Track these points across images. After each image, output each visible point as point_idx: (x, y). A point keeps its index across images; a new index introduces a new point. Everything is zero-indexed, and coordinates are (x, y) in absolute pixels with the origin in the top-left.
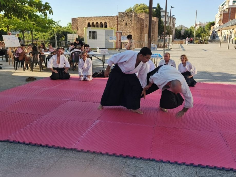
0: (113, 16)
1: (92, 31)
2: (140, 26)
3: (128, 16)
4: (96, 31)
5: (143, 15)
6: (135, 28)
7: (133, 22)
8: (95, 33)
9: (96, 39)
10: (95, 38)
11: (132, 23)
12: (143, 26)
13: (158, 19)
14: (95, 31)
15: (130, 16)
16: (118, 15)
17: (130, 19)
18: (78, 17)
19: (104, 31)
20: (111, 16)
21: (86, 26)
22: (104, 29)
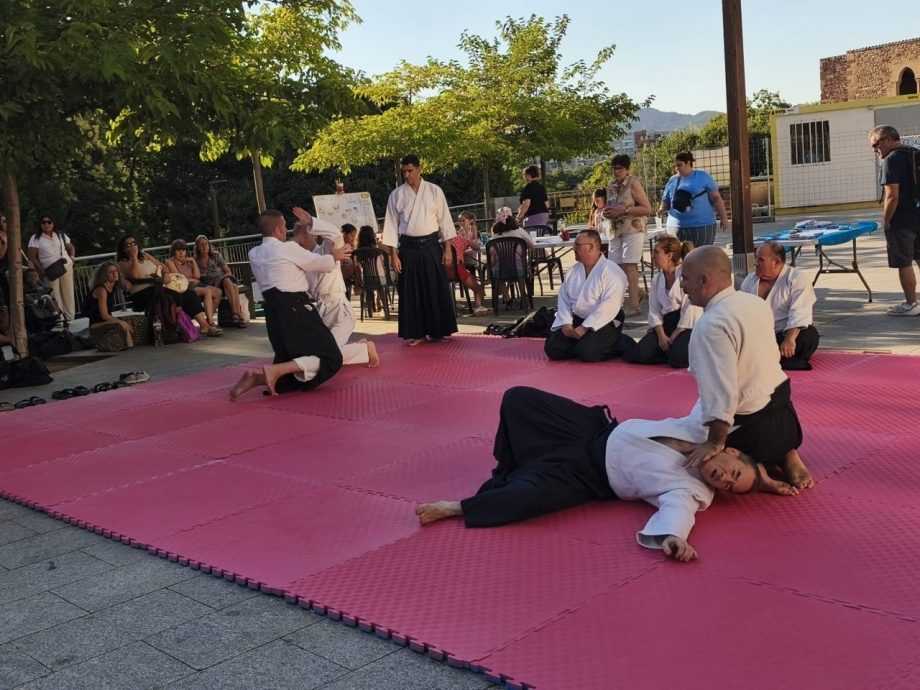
1: (806, 125)
4: (826, 123)
8: (819, 132)
9: (828, 159)
10: (824, 154)
14: (819, 123)
18: (848, 52)
19: (872, 113)
21: (893, 91)
22: (869, 107)
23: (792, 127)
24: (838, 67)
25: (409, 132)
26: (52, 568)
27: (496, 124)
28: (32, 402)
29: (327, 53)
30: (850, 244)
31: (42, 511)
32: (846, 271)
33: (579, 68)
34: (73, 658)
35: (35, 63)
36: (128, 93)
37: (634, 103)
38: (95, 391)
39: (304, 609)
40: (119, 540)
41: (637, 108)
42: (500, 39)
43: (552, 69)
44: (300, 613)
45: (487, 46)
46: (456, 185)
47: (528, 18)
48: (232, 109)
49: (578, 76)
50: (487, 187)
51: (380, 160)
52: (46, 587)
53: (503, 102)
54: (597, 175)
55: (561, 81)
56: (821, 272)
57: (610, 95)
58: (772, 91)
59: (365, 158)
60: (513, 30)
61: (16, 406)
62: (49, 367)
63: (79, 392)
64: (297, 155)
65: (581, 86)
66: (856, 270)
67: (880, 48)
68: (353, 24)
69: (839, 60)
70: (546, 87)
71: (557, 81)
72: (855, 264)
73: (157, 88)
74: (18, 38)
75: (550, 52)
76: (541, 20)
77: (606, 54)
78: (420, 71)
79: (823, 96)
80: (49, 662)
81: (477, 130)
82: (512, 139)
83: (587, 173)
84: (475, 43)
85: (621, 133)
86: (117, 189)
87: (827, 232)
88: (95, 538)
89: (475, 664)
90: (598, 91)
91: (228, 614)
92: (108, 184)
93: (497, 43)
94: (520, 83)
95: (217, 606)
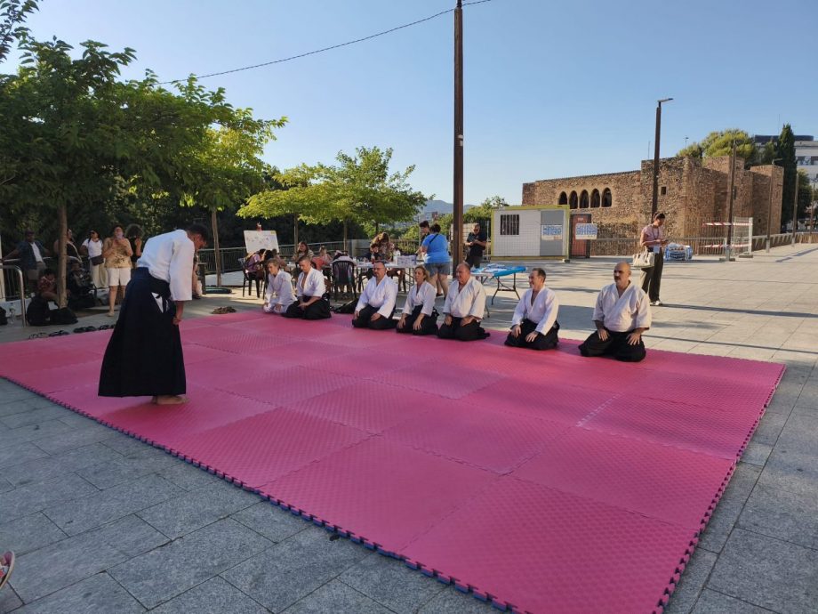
0: (629, 173)
1: (509, 216)
2: (713, 192)
3: (669, 167)
4: (518, 216)
5: (724, 162)
6: (691, 200)
7: (684, 184)
8: (514, 220)
9: (517, 234)
10: (515, 231)
11: (680, 188)
12: (722, 194)
13: (783, 170)
14: (514, 216)
15: (676, 168)
16: (640, 168)
17: (677, 176)
18: (537, 181)
19: (540, 212)
20: (623, 173)
21: (556, 203)
22: (539, 210)
23: (502, 216)
24: (531, 188)
25: (303, 201)
26: (37, 428)
27: (351, 201)
28: (60, 333)
29: (257, 155)
30: (512, 276)
31: (43, 396)
32: (510, 290)
33: (397, 176)
34: (30, 481)
35: (77, 145)
36: (133, 166)
37: (425, 197)
38: (100, 329)
39: (173, 456)
40: (82, 414)
41: (426, 200)
42: (358, 158)
43: (384, 176)
44: (171, 458)
45: (351, 161)
46: (333, 231)
47: (373, 148)
48: (194, 181)
49: (397, 181)
50: (345, 234)
51: (286, 214)
52: (29, 440)
53: (356, 191)
54: (411, 231)
55: (388, 183)
56: (498, 290)
57: (413, 192)
58: (501, 197)
59: (276, 213)
60: (365, 154)
61: (50, 335)
62: (77, 314)
63: (89, 329)
64: (240, 208)
65: (399, 185)
66: (514, 290)
67: (551, 181)
68: (271, 141)
69: (532, 185)
70: (381, 185)
71: (387, 182)
72: (514, 287)
73: (150, 165)
74: (68, 130)
75: (384, 167)
76: (378, 150)
77: (411, 169)
78: (311, 170)
79: (523, 202)
80: (14, 483)
81: (341, 203)
82: (359, 210)
83: (406, 231)
84: (345, 158)
85: (418, 212)
86: (142, 218)
87: (500, 270)
88: (68, 412)
89: (256, 489)
90: (407, 189)
91: (130, 458)
92: (137, 215)
93: (356, 159)
94: (367, 180)
95: (124, 453)
